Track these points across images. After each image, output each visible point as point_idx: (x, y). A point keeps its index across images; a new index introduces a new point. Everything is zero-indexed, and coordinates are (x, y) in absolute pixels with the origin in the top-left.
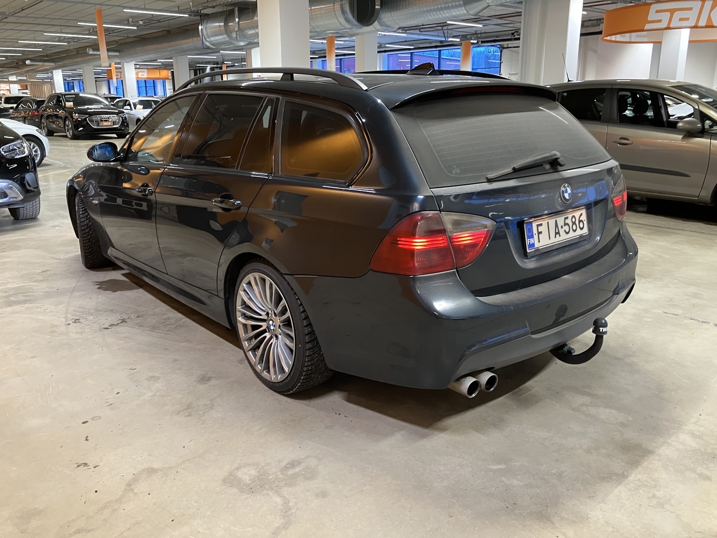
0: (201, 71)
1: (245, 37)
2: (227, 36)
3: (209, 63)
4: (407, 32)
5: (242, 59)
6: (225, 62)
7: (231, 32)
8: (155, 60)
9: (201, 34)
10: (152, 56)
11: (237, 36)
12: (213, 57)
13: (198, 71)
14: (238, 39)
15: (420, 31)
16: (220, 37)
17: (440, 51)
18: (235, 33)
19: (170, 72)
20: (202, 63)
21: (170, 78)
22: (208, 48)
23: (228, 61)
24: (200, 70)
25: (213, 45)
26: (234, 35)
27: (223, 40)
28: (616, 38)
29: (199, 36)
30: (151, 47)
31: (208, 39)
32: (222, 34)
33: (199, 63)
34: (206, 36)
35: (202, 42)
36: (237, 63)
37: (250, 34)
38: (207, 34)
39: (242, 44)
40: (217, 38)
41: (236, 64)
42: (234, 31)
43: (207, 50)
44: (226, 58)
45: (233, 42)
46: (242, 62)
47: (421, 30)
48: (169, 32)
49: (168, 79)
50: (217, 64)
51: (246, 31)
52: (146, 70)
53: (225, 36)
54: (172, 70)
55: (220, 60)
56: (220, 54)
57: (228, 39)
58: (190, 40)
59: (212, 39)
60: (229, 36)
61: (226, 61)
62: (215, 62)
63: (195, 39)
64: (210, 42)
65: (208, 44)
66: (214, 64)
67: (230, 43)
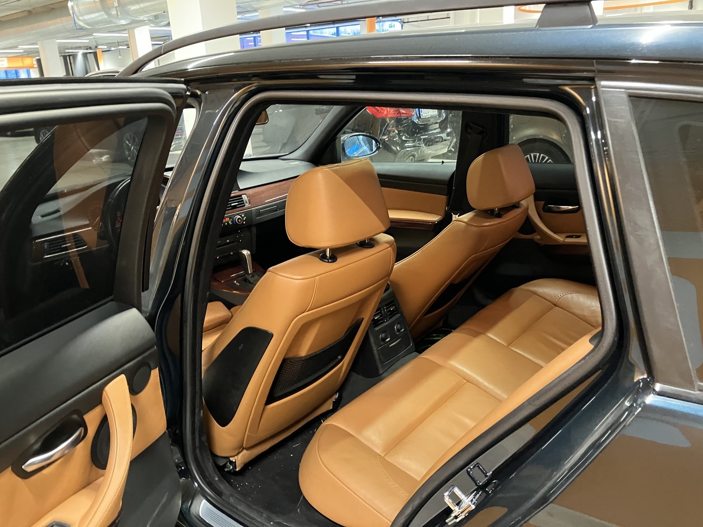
0: (71, 57)
1: (127, 13)
2: (105, 12)
3: (80, 48)
4: (305, 7)
5: (118, 42)
6: (99, 47)
7: (109, 9)
8: (16, 47)
9: (71, 12)
10: (12, 42)
11: (117, 13)
12: (85, 41)
13: (68, 57)
14: (119, 16)
15: (318, 6)
16: (97, 14)
17: (337, 28)
18: (115, 9)
19: (34, 59)
20: (72, 48)
21: (36, 66)
22: (82, 29)
23: (102, 45)
24: (69, 56)
25: (88, 24)
26: (114, 12)
27: (100, 18)
28: (529, 8)
29: (70, 15)
30: (11, 30)
31: (81, 18)
32: (98, 11)
33: (68, 49)
34: (78, 14)
35: (74, 22)
36: (114, 47)
37: (133, 10)
38: (79, 12)
39: (123, 22)
40: (93, 16)
41: (113, 49)
42: (113, 7)
43: (80, 31)
44: (100, 42)
45: (113, 20)
46: (119, 46)
47: (320, 5)
48: (30, 12)
49: (33, 67)
50: (90, 48)
51: (129, 7)
52: (6, 58)
53: (103, 13)
54: (37, 58)
55: (93, 45)
56: (93, 37)
57: (106, 16)
58: (58, 20)
59: (87, 17)
60: (108, 14)
61: (100, 45)
62: (87, 47)
63: (64, 19)
64: (84, 21)
65: (81, 24)
66: (87, 49)
67: (110, 22)
